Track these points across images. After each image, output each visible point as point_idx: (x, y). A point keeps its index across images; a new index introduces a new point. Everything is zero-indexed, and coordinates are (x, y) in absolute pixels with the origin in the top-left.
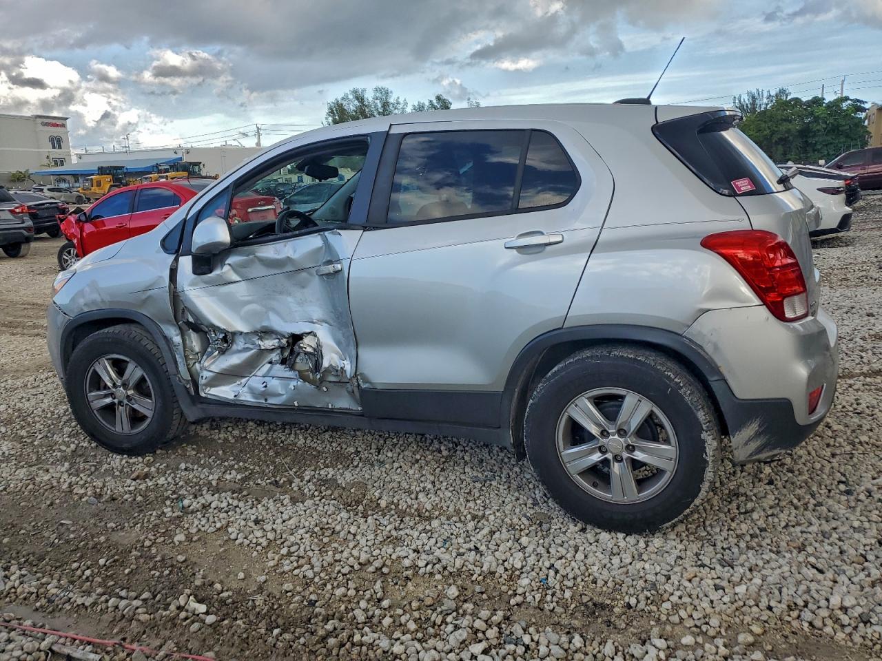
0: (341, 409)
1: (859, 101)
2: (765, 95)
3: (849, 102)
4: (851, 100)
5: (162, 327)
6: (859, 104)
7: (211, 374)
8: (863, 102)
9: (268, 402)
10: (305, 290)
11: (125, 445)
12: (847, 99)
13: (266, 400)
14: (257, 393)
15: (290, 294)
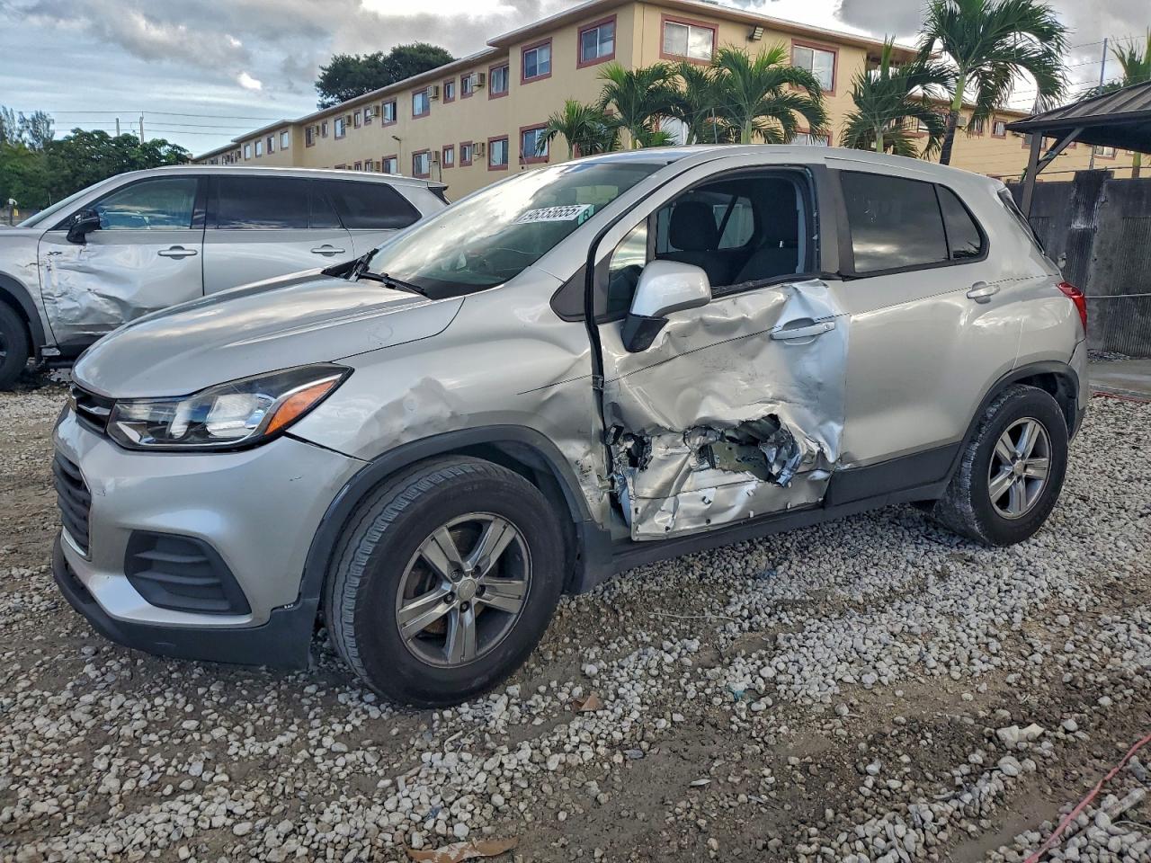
0: (798, 506)
1: (179, 148)
2: (17, 117)
3: (167, 147)
4: (169, 145)
5: (558, 446)
6: (179, 152)
7: (645, 502)
8: (185, 151)
9: (713, 522)
10: (754, 362)
11: (475, 684)
12: (164, 143)
13: (709, 521)
14: (697, 514)
15: (734, 369)
